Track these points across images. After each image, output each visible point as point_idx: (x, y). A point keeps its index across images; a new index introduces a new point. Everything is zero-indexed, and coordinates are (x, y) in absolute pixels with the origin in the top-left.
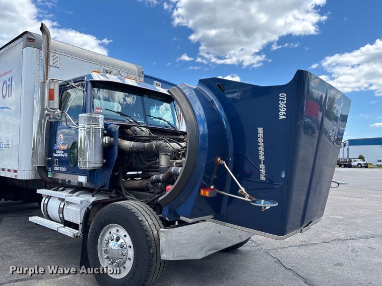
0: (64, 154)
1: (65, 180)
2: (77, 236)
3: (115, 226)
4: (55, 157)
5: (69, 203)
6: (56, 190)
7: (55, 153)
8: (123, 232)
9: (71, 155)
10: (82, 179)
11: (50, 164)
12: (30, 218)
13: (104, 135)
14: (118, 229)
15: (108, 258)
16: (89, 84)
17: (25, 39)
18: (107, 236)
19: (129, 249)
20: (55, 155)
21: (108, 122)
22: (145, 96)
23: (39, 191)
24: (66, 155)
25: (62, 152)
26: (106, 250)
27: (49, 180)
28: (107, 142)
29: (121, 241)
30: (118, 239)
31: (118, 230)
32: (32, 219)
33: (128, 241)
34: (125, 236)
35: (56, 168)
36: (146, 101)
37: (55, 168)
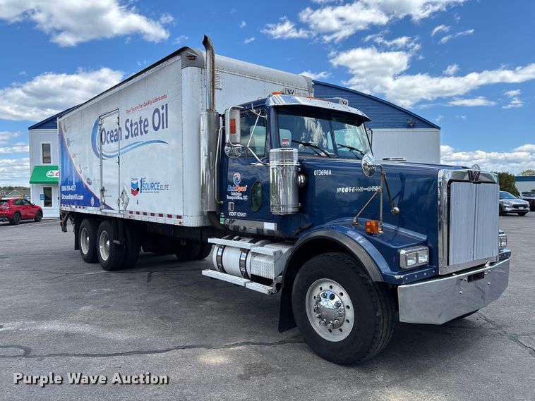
0: (242, 196)
1: (239, 227)
2: (272, 293)
3: (328, 281)
4: (230, 200)
5: (255, 254)
6: (230, 238)
7: (230, 195)
8: (337, 289)
9: (253, 198)
10: (269, 226)
11: (222, 208)
12: (203, 271)
13: (299, 173)
14: (332, 285)
15: (320, 317)
16: (272, 109)
17: (185, 57)
18: (317, 292)
19: (347, 310)
20: (228, 197)
21: (302, 157)
22: (334, 119)
23: (210, 240)
24: (245, 198)
25: (241, 194)
26: (318, 308)
27: (220, 227)
28: (303, 181)
29: (337, 299)
30: (332, 297)
31: (331, 287)
32: (205, 273)
33: (346, 299)
34: (342, 294)
35: (232, 214)
36: (335, 125)
37: (230, 213)
